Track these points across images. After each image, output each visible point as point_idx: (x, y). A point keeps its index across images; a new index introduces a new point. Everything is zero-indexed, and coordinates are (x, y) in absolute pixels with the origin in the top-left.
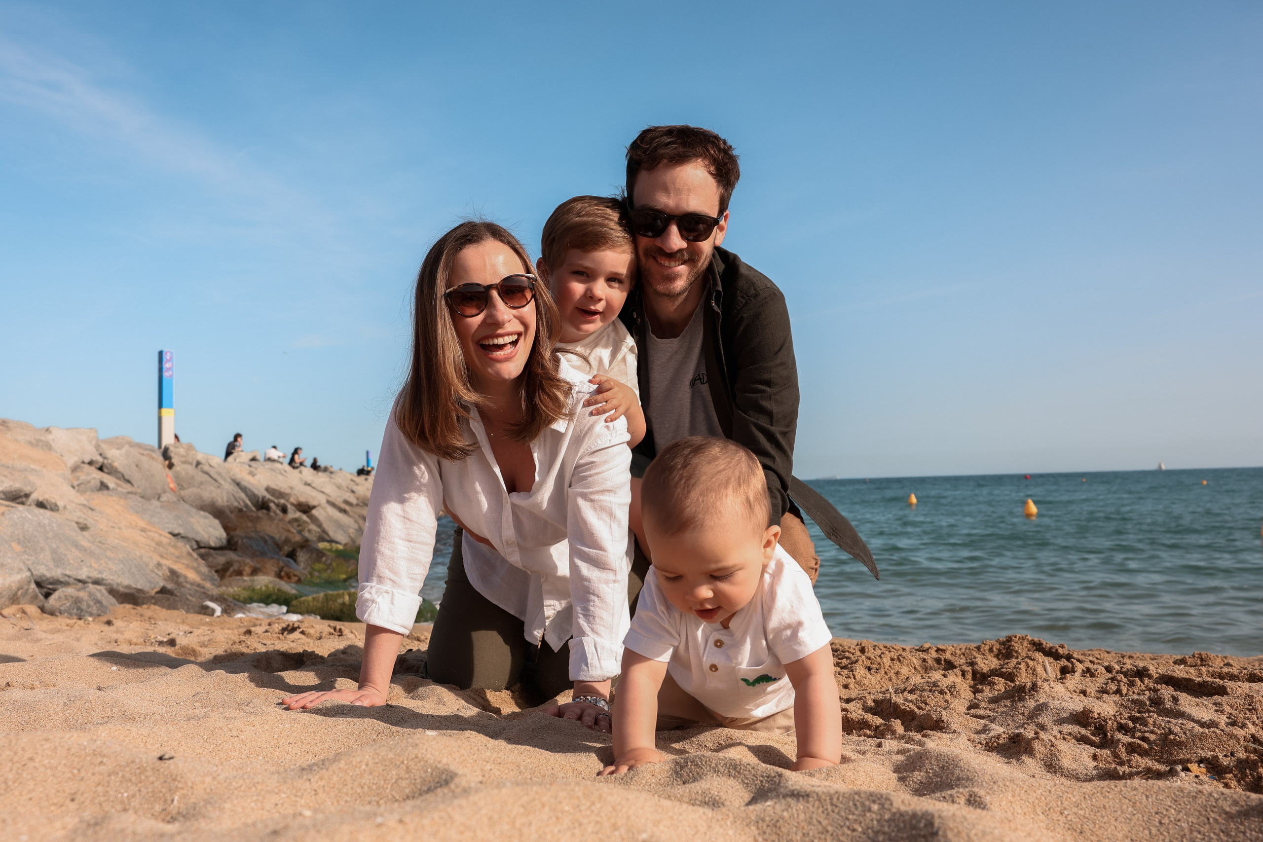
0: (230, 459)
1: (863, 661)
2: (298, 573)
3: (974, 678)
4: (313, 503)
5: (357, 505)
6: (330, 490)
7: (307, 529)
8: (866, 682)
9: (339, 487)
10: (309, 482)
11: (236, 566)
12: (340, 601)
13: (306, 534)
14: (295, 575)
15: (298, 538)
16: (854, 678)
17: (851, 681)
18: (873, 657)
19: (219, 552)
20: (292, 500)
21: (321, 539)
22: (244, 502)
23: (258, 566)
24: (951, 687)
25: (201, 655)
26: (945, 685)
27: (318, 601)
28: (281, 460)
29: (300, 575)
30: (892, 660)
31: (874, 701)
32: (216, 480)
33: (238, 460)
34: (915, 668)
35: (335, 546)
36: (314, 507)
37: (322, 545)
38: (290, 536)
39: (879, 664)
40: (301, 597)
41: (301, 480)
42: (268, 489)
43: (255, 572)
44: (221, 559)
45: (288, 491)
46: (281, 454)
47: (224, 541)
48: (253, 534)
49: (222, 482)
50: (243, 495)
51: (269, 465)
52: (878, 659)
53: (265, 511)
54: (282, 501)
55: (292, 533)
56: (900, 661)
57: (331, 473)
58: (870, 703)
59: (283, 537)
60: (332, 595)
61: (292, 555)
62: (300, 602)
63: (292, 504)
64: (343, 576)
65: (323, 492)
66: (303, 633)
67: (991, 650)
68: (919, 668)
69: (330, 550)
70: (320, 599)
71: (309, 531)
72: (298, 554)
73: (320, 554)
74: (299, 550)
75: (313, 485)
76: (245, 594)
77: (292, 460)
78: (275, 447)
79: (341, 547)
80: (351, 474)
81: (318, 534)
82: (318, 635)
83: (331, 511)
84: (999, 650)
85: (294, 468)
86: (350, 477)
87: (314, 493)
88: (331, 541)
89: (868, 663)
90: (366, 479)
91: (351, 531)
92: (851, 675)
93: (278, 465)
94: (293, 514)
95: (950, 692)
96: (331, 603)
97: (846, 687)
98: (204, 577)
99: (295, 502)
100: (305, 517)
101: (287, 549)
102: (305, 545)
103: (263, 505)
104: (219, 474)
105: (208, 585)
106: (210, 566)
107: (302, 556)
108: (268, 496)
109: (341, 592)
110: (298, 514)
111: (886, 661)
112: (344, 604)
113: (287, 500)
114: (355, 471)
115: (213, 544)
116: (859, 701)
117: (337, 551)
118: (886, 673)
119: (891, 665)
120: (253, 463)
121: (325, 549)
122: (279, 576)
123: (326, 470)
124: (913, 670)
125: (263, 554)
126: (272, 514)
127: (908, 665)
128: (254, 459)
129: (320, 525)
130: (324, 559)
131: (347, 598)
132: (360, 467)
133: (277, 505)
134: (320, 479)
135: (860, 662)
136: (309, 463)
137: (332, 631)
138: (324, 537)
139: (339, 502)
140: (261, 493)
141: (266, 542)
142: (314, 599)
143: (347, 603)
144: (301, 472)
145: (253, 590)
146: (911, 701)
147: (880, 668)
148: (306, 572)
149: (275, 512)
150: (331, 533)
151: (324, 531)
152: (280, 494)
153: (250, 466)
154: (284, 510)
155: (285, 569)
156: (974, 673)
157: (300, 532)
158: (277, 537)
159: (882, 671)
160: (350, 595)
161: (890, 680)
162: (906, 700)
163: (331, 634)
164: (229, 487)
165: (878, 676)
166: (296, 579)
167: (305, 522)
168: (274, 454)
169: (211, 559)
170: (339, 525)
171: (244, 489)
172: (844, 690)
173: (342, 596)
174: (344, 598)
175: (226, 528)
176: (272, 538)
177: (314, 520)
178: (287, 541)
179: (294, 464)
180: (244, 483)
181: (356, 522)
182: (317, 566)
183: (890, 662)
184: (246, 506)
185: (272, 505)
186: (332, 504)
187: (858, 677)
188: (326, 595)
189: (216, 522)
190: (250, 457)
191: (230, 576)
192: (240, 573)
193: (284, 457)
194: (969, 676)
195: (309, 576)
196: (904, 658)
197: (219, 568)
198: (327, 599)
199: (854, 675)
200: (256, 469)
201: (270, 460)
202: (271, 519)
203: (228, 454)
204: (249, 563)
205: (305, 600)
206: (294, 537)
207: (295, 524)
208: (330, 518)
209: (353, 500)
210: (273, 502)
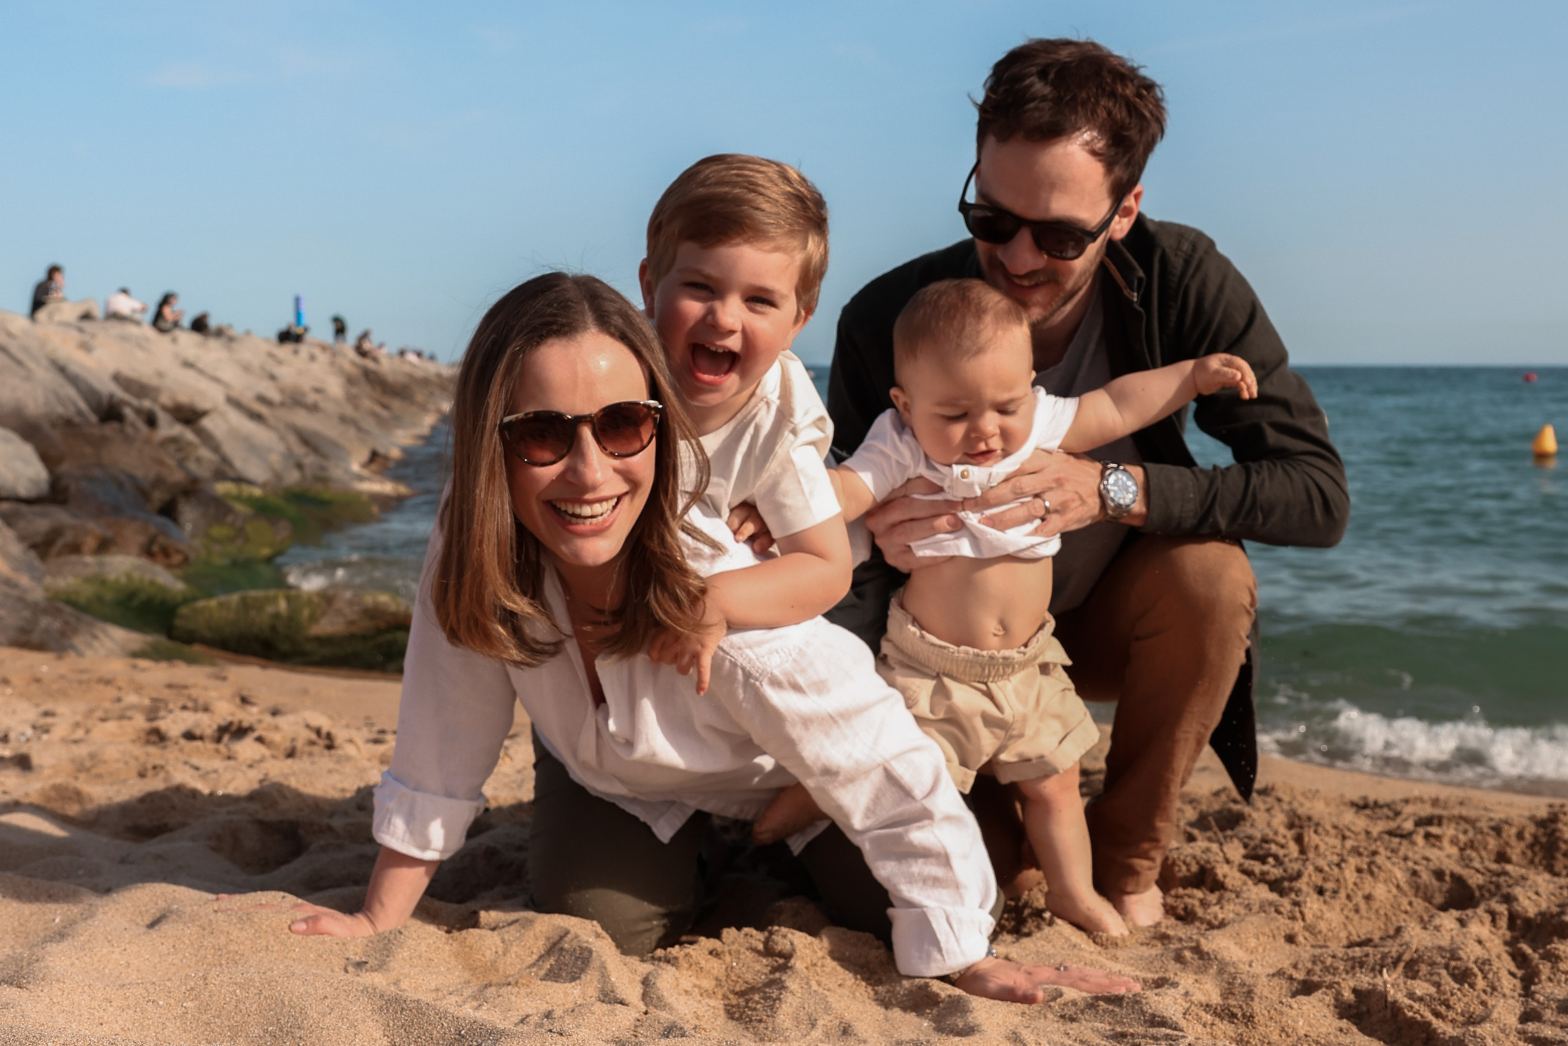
0: (42, 315)
1: (1310, 876)
2: (179, 547)
3: (1511, 925)
4: (202, 404)
5: (282, 404)
6: (229, 373)
7: (192, 456)
8: (1323, 926)
9: (247, 368)
10: (190, 359)
11: (68, 537)
12: (270, 609)
13: (192, 466)
15: (177, 476)
16: (1303, 919)
17: (1298, 926)
18: (1326, 868)
19: (37, 508)
20: (165, 399)
21: (220, 475)
22: (75, 404)
23: (109, 533)
24: (1483, 963)
25: (91, 800)
26: (1473, 958)
27: (228, 609)
28: (138, 316)
29: (187, 551)
30: (1359, 870)
31: (1355, 991)
32: (19, 363)
33: (57, 318)
34: (1398, 887)
35: (247, 490)
36: (203, 414)
37: (222, 488)
38: (164, 471)
39: (1338, 881)
40: (195, 599)
41: (176, 355)
42: (117, 378)
43: (104, 546)
44: (41, 523)
45: (154, 381)
46: (137, 305)
47: (44, 487)
48: (97, 472)
49: (31, 364)
50: (71, 392)
51: (116, 328)
52: (1336, 870)
53: (115, 425)
54: (147, 404)
55: (168, 466)
56: (1372, 873)
57: (232, 339)
58: (1348, 995)
59: (152, 475)
60: (253, 600)
61: (169, 510)
62: (194, 610)
63: (165, 409)
64: (266, 552)
65: (217, 380)
66: (260, 740)
67: (1520, 836)
68: (1405, 887)
69: (238, 498)
70: (233, 606)
71: (199, 460)
72: (180, 507)
73: (219, 508)
74: (181, 500)
75: (200, 365)
76: (87, 592)
77: (158, 317)
78: (125, 291)
79: (257, 492)
80: (267, 340)
81: (213, 467)
82: (287, 744)
83: (236, 418)
84: (1535, 837)
85: (162, 331)
86: (265, 347)
87: (204, 384)
88: (240, 480)
89: (1317, 879)
90: (296, 352)
91: (275, 458)
92: (1298, 915)
93: (132, 329)
94: (169, 428)
95: (1481, 970)
96: (253, 613)
97: (1290, 939)
98: (17, 565)
99: (170, 404)
100: (189, 435)
101: (159, 496)
102: (191, 489)
103: (110, 412)
104: (26, 350)
105: (24, 580)
106: (22, 538)
107: (189, 514)
108: (120, 394)
109: (272, 592)
110: (178, 430)
111: (1350, 875)
112: (277, 616)
113: (155, 400)
114: (273, 333)
115: (23, 491)
116: (1329, 992)
117: (251, 501)
118: (1349, 897)
119: (1358, 881)
120: (87, 325)
121: (228, 495)
122: (148, 552)
123: (219, 333)
124: (1394, 891)
125: (117, 510)
126: (129, 430)
127: (1385, 881)
128: (87, 317)
129: (216, 448)
130: (230, 519)
132: (282, 326)
133: (138, 411)
134: (210, 353)
135: (1305, 879)
136: (186, 322)
137: (313, 736)
138: (224, 471)
139: (248, 399)
140: (108, 387)
141: (120, 485)
142: (221, 605)
143: (284, 614)
144: (174, 340)
145: (103, 582)
146: (1421, 999)
147: (1339, 888)
148: (197, 543)
149: (133, 425)
150: (238, 463)
151: (225, 460)
152: (140, 389)
153: (81, 330)
154: (151, 421)
155: (161, 540)
156: (1512, 918)
157: (181, 463)
158: (139, 473)
159: (1342, 894)
160: (288, 599)
161: (1357, 911)
162: (1411, 996)
163: (312, 743)
164: (45, 375)
165: (1337, 904)
166: (181, 557)
167: (190, 444)
168: (124, 305)
169: (22, 524)
170: (252, 447)
171: (74, 380)
172: (1287, 947)
173: (274, 600)
174: (277, 606)
175: (47, 459)
176: (132, 478)
177: (206, 438)
178: (159, 482)
179: (162, 324)
180: (73, 368)
181: (283, 438)
182: (217, 531)
183: (1355, 874)
184: (80, 413)
185: (128, 412)
186: (235, 403)
187: (1309, 916)
188: (244, 601)
189: (27, 451)
190: (80, 310)
191: (59, 554)
192: (75, 549)
193: (144, 310)
194: (1503, 922)
195: (202, 552)
196: (1379, 868)
197: (38, 539)
198: (245, 606)
199: (1302, 913)
200: (93, 336)
201: (115, 317)
202: (128, 440)
203: (38, 304)
204: (95, 529)
206: (172, 473)
207: (172, 448)
208: (235, 433)
209: (275, 395)
210: (129, 404)
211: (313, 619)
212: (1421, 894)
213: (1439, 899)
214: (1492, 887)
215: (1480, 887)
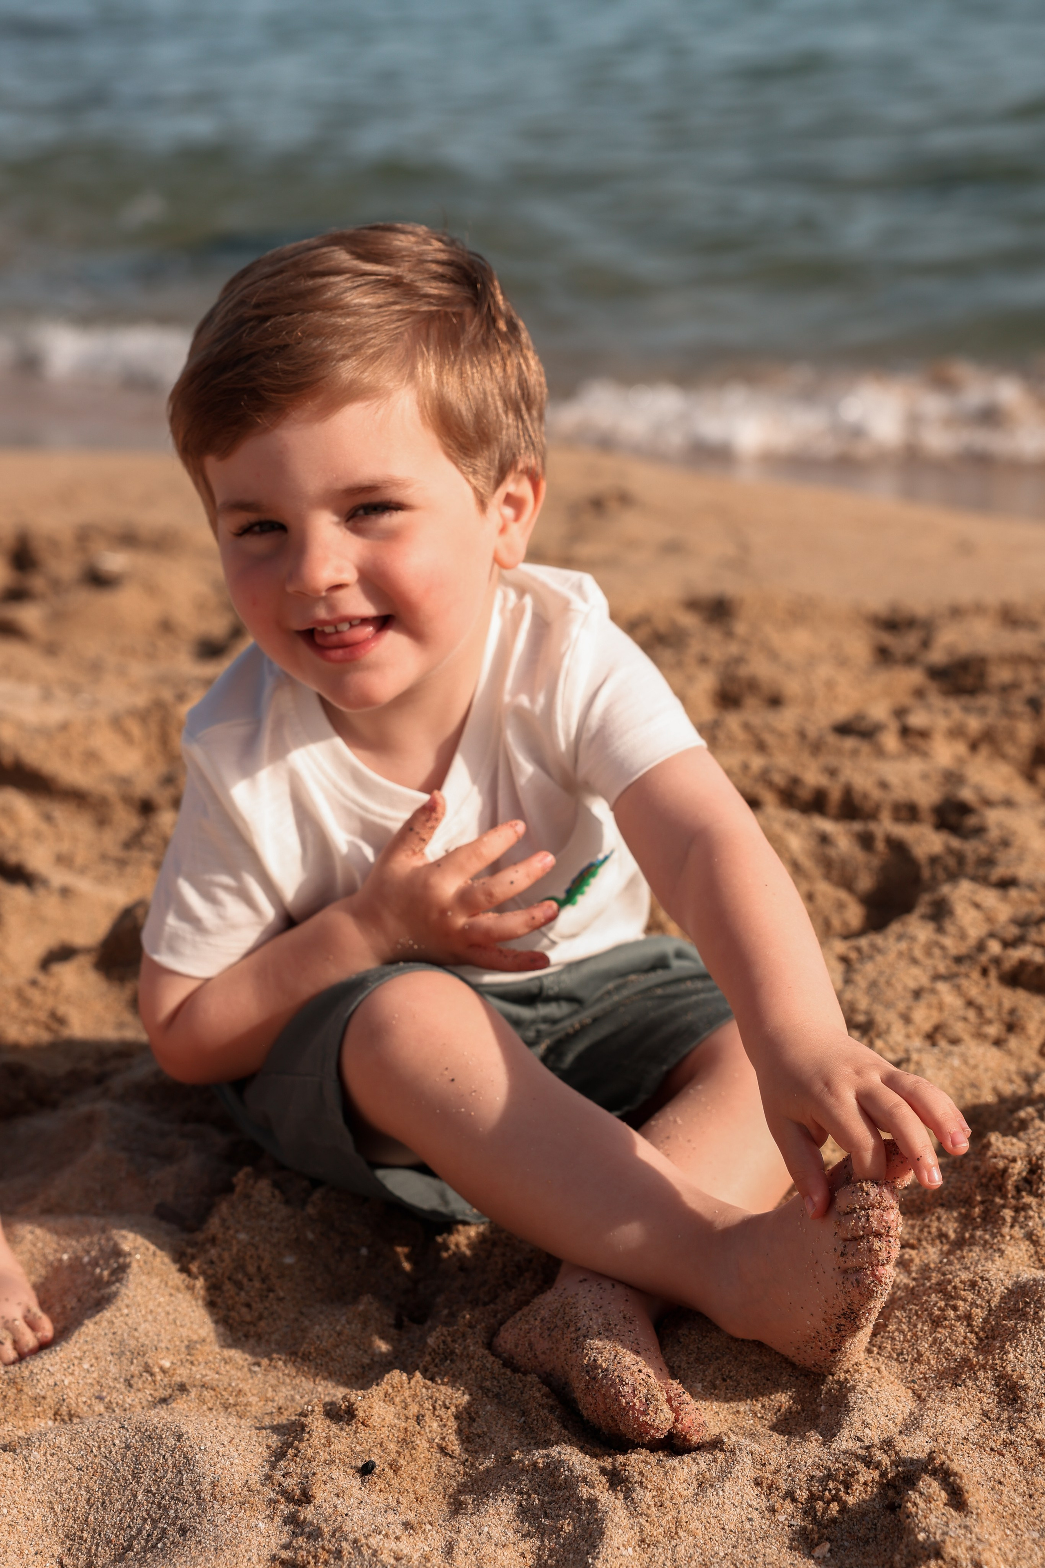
212: (835, 874)
213: (865, 882)
214: (951, 862)
215: (934, 860)
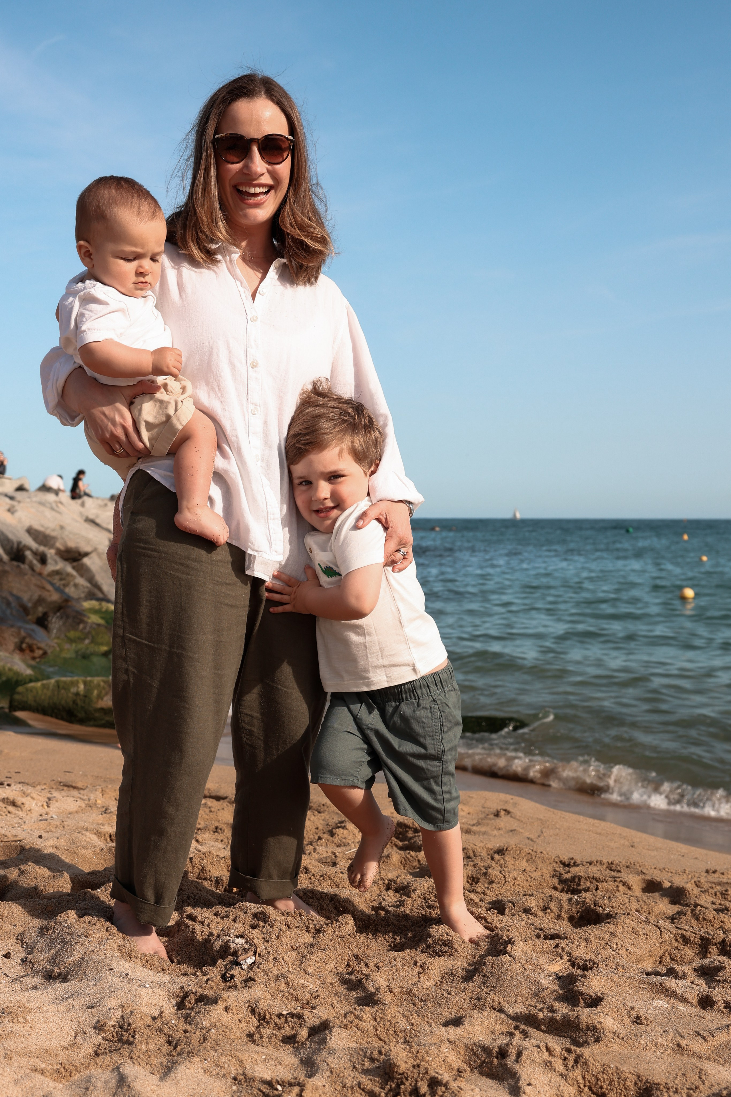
2: (43, 645)
4: (86, 548)
7: (72, 583)
10: (91, 517)
12: (73, 690)
13: (69, 590)
14: (39, 648)
15: (55, 597)
20: (59, 545)
27: (48, 689)
28: (60, 487)
29: (46, 648)
35: (103, 607)
36: (86, 554)
37: (88, 605)
38: (45, 594)
41: (81, 514)
42: (30, 531)
45: (56, 533)
53: (17, 562)
54: (42, 548)
55: (48, 591)
59: (36, 597)
60: (65, 682)
61: (42, 620)
62: (27, 690)
63: (57, 551)
65: (106, 531)
69: (97, 612)
70: (51, 687)
71: (76, 586)
72: (50, 618)
73: (77, 618)
74: (51, 614)
75: (98, 521)
81: (86, 590)
85: (76, 498)
87: (93, 534)
88: (102, 599)
93: (51, 497)
94: (55, 564)
96: (63, 691)
99: (62, 548)
100: (70, 569)
101: (40, 611)
102: (62, 606)
103: (17, 554)
107: (55, 623)
108: (29, 541)
109: (75, 678)
110: (61, 564)
112: (77, 694)
113: (52, 546)
117: (105, 613)
120: (18, 495)
121: (91, 610)
126: (26, 566)
128: (21, 489)
129: (90, 577)
130: (82, 625)
131: (82, 687)
133: (35, 553)
138: (94, 593)
140: (18, 537)
141: (8, 604)
142: (43, 685)
143: (82, 693)
144: (83, 505)
148: (56, 643)
149: (30, 563)
152: (44, 538)
153: (12, 498)
154: (43, 560)
155: (28, 640)
157: (60, 589)
158: (26, 597)
160: (85, 683)
166: (41, 652)
167: (68, 575)
173: (75, 684)
174: (78, 687)
176: (18, 599)
177: (84, 571)
178: (39, 602)
179: (75, 494)
182: (73, 635)
185: (29, 554)
188: (58, 683)
190: (16, 485)
193: (64, 483)
195: (58, 649)
198: (59, 687)
200: (20, 502)
202: (24, 572)
205: (34, 687)
206: (50, 596)
207: (57, 577)
210: (29, 549)
211: (100, 697)
